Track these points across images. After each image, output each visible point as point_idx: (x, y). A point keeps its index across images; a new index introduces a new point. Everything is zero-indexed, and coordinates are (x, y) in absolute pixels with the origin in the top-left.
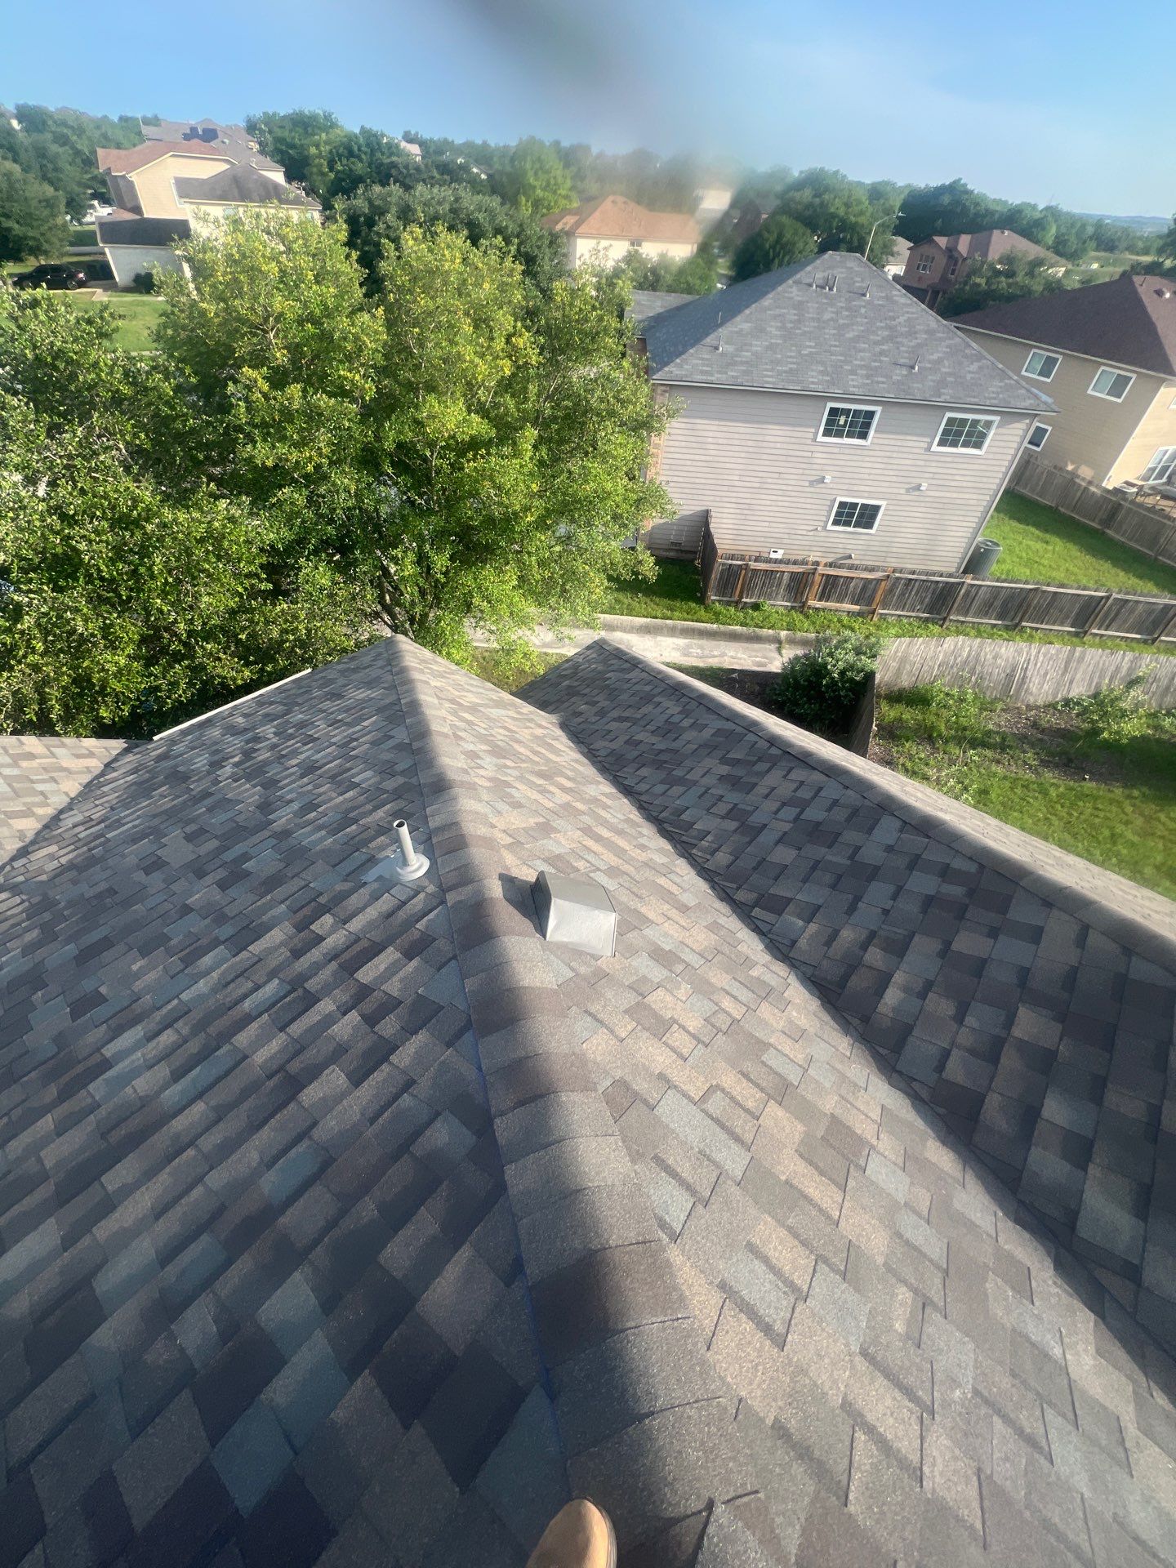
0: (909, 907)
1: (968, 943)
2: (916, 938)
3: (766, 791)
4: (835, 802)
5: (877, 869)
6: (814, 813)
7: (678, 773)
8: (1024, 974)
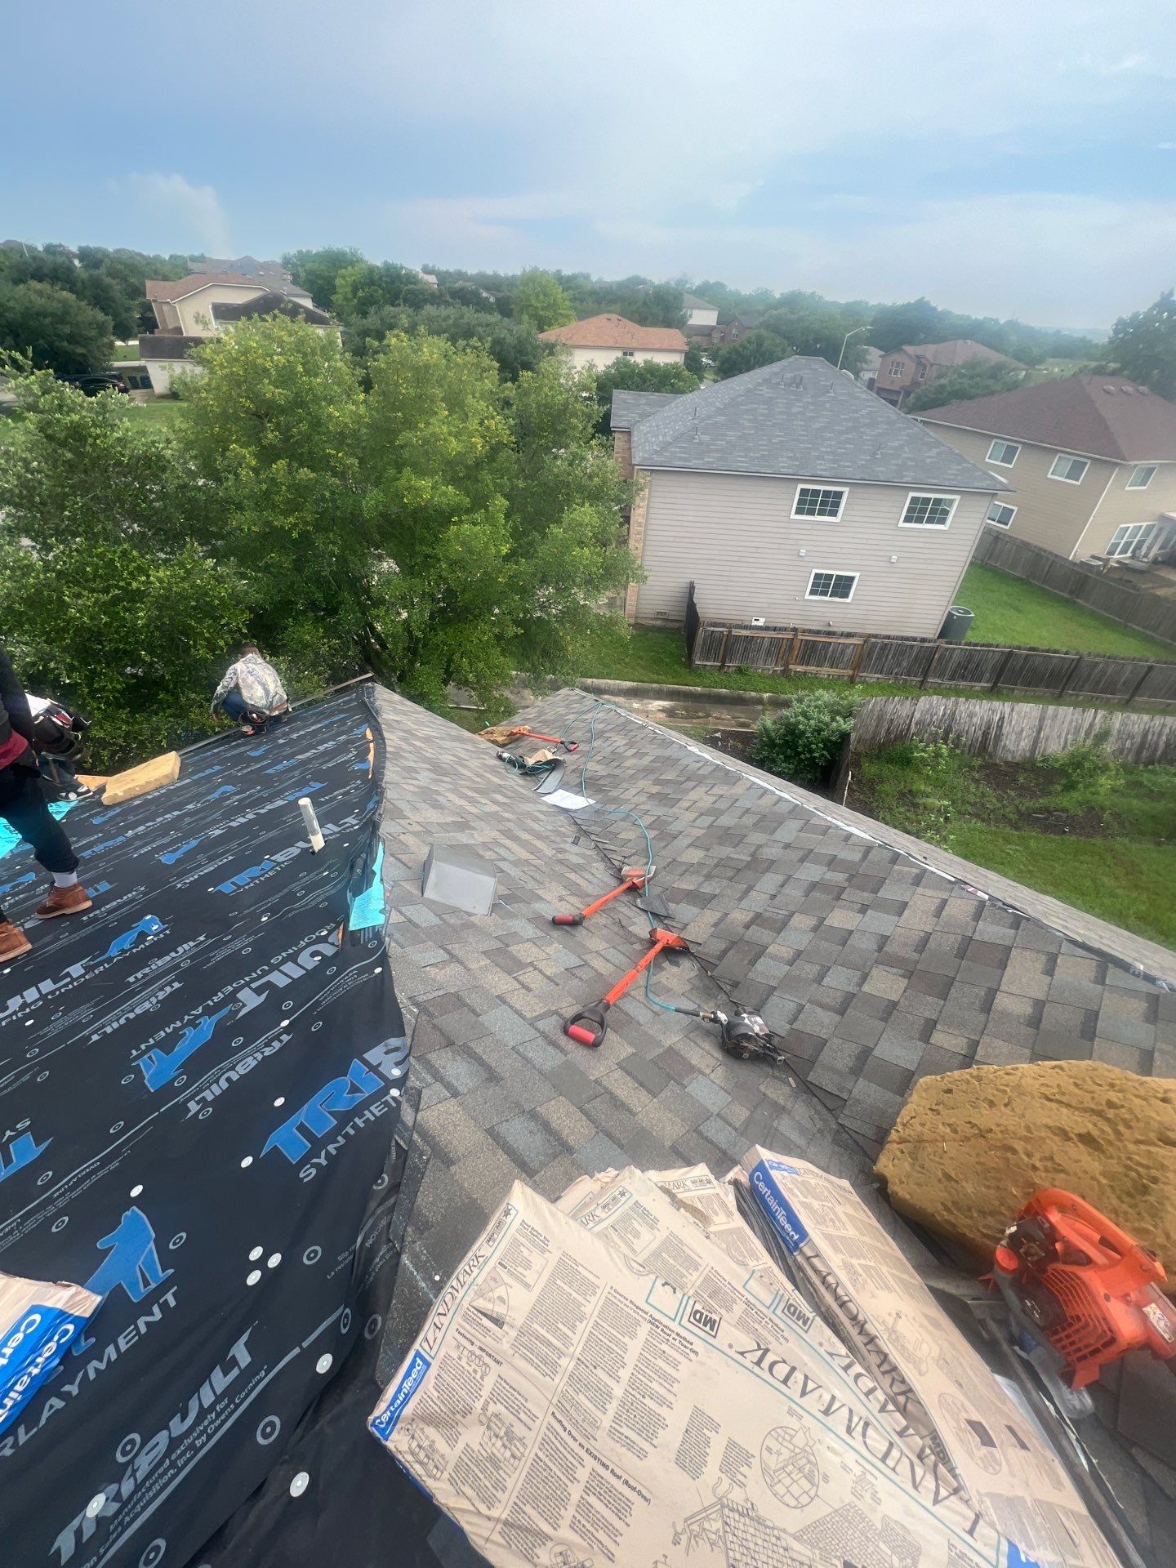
0: (794, 893)
1: (840, 918)
2: (797, 918)
3: (688, 804)
4: (748, 811)
5: (773, 862)
6: (726, 821)
7: (614, 793)
8: (884, 940)
